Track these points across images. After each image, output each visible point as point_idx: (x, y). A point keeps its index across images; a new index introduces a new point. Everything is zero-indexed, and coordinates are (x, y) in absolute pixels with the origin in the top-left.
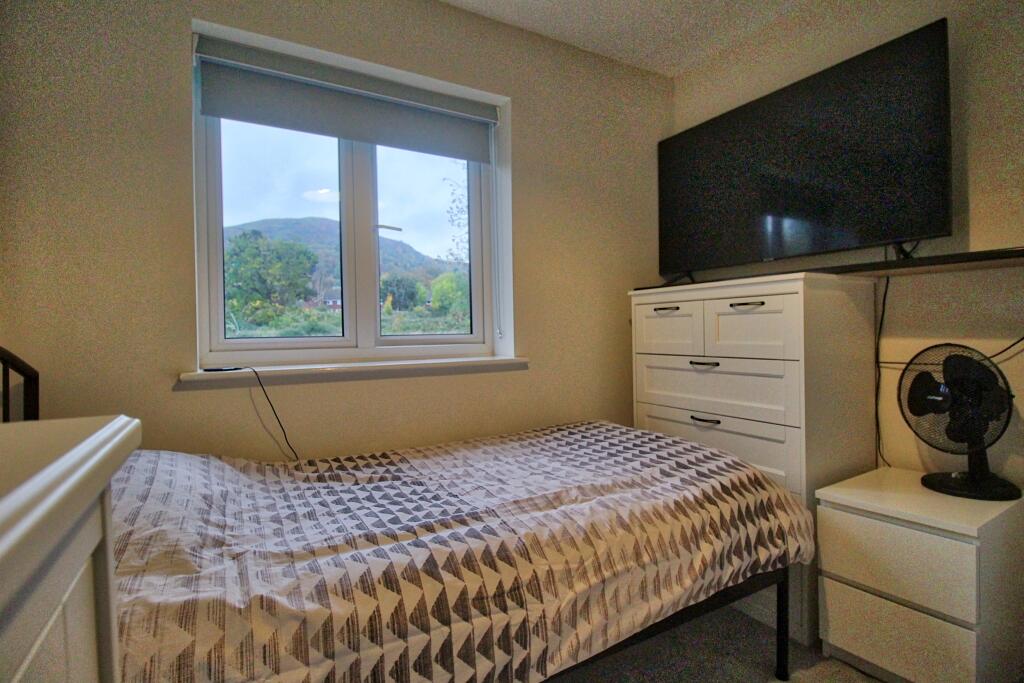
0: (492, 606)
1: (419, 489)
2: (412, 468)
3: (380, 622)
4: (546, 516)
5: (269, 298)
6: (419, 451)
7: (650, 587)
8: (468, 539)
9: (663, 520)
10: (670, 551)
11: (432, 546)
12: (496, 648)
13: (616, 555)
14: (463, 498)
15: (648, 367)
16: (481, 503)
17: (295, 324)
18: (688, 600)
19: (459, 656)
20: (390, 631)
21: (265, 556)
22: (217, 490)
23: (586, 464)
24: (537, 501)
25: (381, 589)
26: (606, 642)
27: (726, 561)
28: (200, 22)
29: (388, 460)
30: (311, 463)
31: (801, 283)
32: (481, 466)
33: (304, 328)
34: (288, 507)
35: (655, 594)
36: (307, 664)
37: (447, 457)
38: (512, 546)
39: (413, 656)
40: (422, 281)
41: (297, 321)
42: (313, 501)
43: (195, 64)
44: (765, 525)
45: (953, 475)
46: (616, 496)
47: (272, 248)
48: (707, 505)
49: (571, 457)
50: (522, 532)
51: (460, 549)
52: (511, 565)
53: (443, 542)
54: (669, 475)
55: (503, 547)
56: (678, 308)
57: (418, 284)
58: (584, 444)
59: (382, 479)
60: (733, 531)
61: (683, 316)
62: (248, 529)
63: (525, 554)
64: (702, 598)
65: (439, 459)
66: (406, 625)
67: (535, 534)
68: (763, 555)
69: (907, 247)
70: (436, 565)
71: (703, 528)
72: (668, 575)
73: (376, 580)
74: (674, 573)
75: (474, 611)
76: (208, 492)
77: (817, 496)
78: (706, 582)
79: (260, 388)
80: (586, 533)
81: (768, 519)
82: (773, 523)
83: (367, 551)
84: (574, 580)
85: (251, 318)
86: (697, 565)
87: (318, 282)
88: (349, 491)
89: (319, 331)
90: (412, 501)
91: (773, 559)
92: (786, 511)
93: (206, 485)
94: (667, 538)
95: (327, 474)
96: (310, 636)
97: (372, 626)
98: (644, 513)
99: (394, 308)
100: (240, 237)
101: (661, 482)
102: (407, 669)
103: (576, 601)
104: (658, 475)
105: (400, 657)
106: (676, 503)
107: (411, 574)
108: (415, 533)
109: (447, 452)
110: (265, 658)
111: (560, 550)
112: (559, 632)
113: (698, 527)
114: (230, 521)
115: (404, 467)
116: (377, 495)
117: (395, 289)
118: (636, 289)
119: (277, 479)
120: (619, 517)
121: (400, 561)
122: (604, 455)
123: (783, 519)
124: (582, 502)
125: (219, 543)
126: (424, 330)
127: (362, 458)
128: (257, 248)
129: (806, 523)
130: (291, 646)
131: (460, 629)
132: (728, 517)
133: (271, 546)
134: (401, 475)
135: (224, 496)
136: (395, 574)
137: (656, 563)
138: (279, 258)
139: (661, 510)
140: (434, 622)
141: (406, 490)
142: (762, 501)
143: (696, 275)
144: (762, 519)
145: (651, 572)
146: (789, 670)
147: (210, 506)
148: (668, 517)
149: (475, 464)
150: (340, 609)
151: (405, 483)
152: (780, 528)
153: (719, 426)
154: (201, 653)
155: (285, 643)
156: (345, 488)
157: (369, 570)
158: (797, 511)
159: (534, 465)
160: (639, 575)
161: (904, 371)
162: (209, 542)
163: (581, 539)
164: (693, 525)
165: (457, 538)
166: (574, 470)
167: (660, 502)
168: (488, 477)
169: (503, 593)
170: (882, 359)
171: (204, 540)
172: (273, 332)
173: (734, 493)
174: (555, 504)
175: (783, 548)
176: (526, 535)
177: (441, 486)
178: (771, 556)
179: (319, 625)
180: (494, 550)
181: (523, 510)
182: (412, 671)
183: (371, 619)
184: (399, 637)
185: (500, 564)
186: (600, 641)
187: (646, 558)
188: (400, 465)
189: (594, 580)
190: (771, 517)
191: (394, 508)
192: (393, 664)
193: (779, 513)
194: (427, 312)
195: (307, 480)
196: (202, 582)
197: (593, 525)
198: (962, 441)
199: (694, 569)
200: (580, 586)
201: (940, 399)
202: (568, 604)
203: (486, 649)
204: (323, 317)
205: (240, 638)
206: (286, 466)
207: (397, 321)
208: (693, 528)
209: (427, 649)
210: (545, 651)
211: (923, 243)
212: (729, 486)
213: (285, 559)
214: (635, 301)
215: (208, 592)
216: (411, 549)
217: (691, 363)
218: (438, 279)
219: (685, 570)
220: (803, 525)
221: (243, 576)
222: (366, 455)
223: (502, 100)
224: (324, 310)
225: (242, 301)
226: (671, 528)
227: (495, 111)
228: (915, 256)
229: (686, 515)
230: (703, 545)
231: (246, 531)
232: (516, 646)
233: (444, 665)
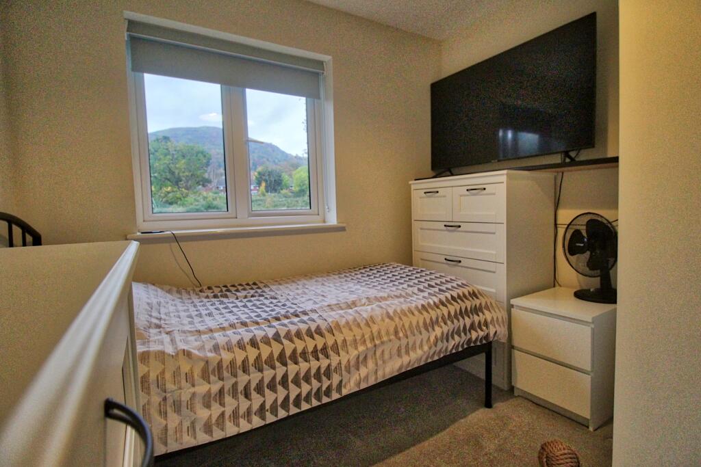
0: (311, 357)
1: (274, 301)
2: (271, 290)
3: (248, 363)
4: (345, 313)
5: (178, 185)
6: (276, 281)
7: (403, 351)
8: (299, 324)
9: (413, 314)
10: (415, 331)
11: (277, 327)
12: (313, 379)
13: (383, 333)
14: (300, 305)
15: (421, 229)
16: (308, 306)
17: (197, 203)
18: (427, 359)
19: (292, 382)
20: (254, 368)
21: (184, 332)
22: (154, 301)
23: (376, 286)
24: (341, 305)
25: (249, 347)
26: (376, 378)
27: (450, 338)
28: (128, 12)
29: (256, 287)
30: (209, 288)
31: (505, 177)
32: (313, 288)
33: (203, 206)
34: (197, 311)
35: (406, 354)
36: (209, 383)
37: (293, 284)
38: (323, 326)
39: (267, 381)
40: (286, 172)
41: (198, 201)
42: (211, 307)
43: (126, 39)
44: (476, 319)
45: (591, 290)
46: (387, 302)
47: (178, 149)
48: (441, 307)
49: (368, 283)
50: (330, 320)
51: (293, 329)
52: (322, 336)
53: (285, 325)
54: (422, 291)
55: (318, 328)
56: (438, 192)
57: (283, 174)
58: (378, 275)
59: (252, 296)
60: (455, 321)
61: (441, 197)
62: (174, 321)
63: (330, 331)
64: (436, 358)
65: (288, 285)
66: (262, 365)
67: (337, 322)
68: (474, 335)
69: (573, 154)
70: (279, 336)
71: (437, 319)
72: (414, 343)
73: (246, 344)
74: (418, 343)
75: (300, 359)
76: (149, 301)
77: (511, 303)
78: (438, 349)
79: (176, 243)
80: (367, 320)
81: (478, 316)
82: (482, 318)
83: (242, 330)
84: (358, 345)
85: (164, 199)
86: (432, 339)
87: (212, 173)
88: (233, 302)
89: (214, 208)
90: (269, 307)
91: (480, 337)
92: (490, 311)
93: (148, 298)
94: (414, 324)
95: (219, 294)
96: (210, 370)
97: (243, 365)
98: (402, 311)
99: (267, 191)
100: (155, 141)
101: (417, 295)
102: (263, 386)
103: (359, 356)
104: (416, 291)
105: (260, 381)
106: (423, 306)
107: (266, 341)
108: (269, 321)
109: (293, 281)
110: (187, 379)
111: (351, 329)
112: (349, 372)
113: (434, 319)
114: (163, 316)
115: (266, 290)
116: (249, 304)
117: (267, 178)
118: (416, 180)
119: (189, 297)
120: (388, 313)
121: (259, 334)
122: (388, 281)
123: (488, 315)
124: (368, 305)
125: (159, 327)
126: (288, 207)
127: (241, 285)
128: (167, 149)
129: (502, 318)
130: (200, 374)
131: (292, 369)
132: (453, 313)
133: (188, 328)
134: (264, 294)
135: (159, 304)
136: (256, 340)
137: (407, 337)
138: (184, 157)
139: (413, 309)
140: (278, 364)
141: (267, 302)
142: (476, 305)
143: (453, 171)
144: (475, 315)
145: (404, 342)
146: (493, 402)
147: (152, 309)
148: (416, 313)
149: (309, 288)
150: (226, 357)
151: (266, 298)
152: (485, 320)
153: (460, 264)
154: (153, 376)
155: (197, 372)
156: (230, 301)
157: (242, 338)
158: (497, 310)
159: (345, 287)
160: (397, 343)
161: (567, 228)
162: (153, 326)
163: (363, 323)
164: (431, 317)
165: (292, 323)
166: (368, 290)
167: (413, 305)
168: (317, 295)
169: (317, 351)
170: (558, 222)
171: (150, 324)
172: (181, 209)
173: (459, 301)
174: (352, 307)
175: (486, 332)
176: (332, 322)
177: (288, 299)
178: (478, 336)
179: (215, 364)
180: (313, 329)
181: (332, 310)
182: (266, 388)
183: (243, 361)
184: (259, 371)
185: (316, 336)
186: (373, 378)
187: (401, 335)
188: (264, 289)
189: (369, 345)
190: (480, 314)
191: (258, 310)
192: (255, 385)
193: (486, 312)
194: (290, 194)
195: (207, 297)
196: (150, 343)
197: (371, 317)
198: (596, 269)
199: (430, 341)
200: (361, 348)
201: (582, 245)
202: (354, 357)
203: (307, 379)
204: (216, 198)
205: (174, 369)
206: (194, 290)
207: (269, 200)
208: (431, 319)
209: (274, 378)
210: (341, 382)
211: (582, 151)
212: (456, 296)
213: (195, 333)
214: (413, 187)
215: (154, 348)
216: (266, 329)
217: (445, 226)
218: (298, 170)
219: (424, 342)
220: (500, 320)
221: (173, 341)
222: (244, 284)
223: (326, 58)
224: (216, 193)
225: (158, 187)
226: (418, 319)
227: (323, 64)
228: (577, 159)
229: (428, 312)
230: (436, 328)
231: (173, 322)
232: (324, 378)
233: (283, 386)
